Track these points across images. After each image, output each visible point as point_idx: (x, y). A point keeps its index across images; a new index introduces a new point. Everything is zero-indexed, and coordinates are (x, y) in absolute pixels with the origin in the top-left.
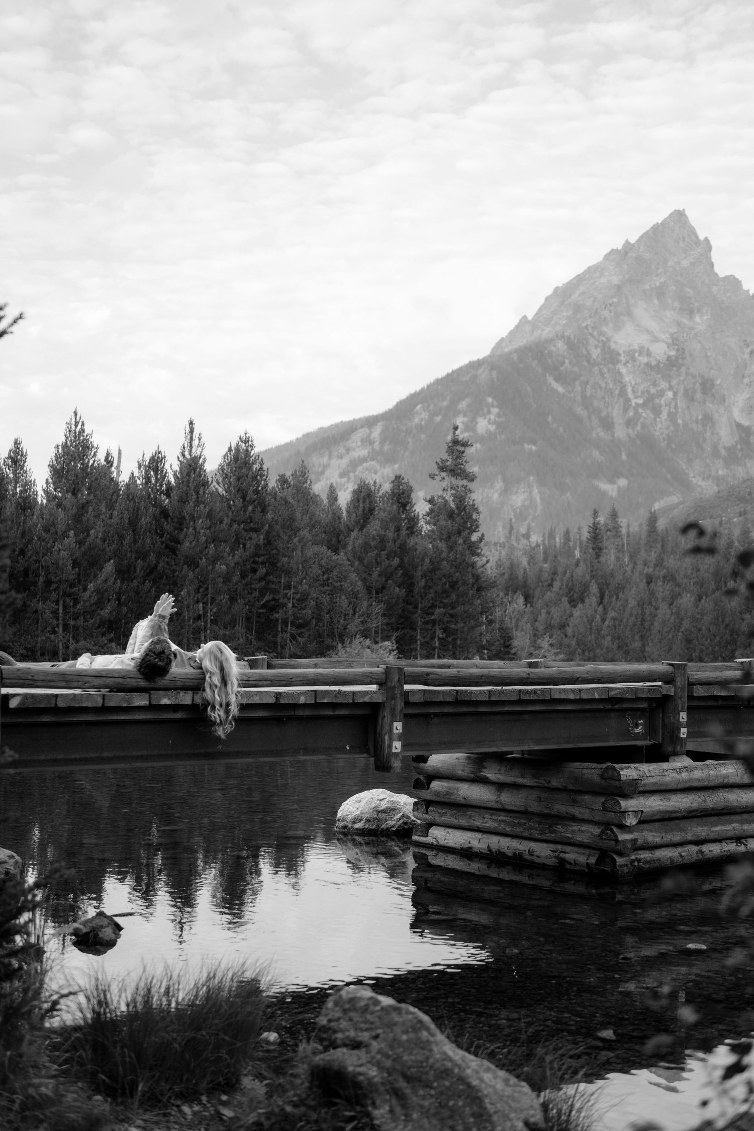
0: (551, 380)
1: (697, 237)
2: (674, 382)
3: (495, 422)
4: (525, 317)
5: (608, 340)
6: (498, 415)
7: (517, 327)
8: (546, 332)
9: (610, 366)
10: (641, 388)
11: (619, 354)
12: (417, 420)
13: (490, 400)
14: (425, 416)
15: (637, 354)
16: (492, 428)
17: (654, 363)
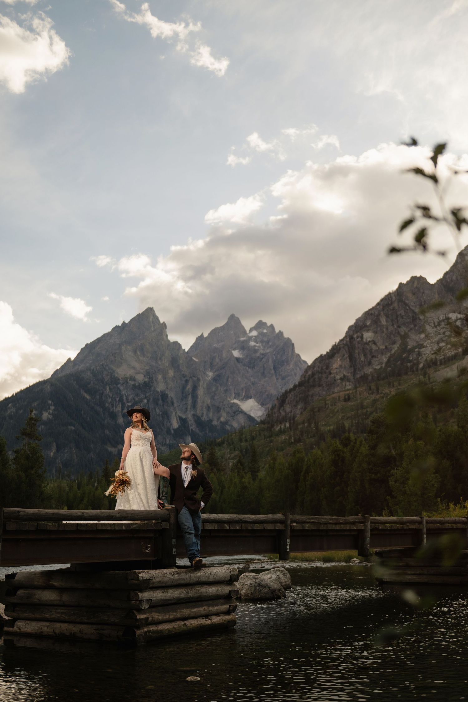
0: (82, 392)
1: (159, 321)
2: (147, 395)
3: (52, 414)
4: (69, 359)
5: (114, 372)
6: (54, 410)
7: (65, 364)
8: (81, 367)
9: (115, 385)
10: (130, 398)
11: (119, 379)
12: (9, 412)
13: (50, 402)
14: (13, 410)
15: (128, 380)
16: (51, 417)
17: (137, 384)
